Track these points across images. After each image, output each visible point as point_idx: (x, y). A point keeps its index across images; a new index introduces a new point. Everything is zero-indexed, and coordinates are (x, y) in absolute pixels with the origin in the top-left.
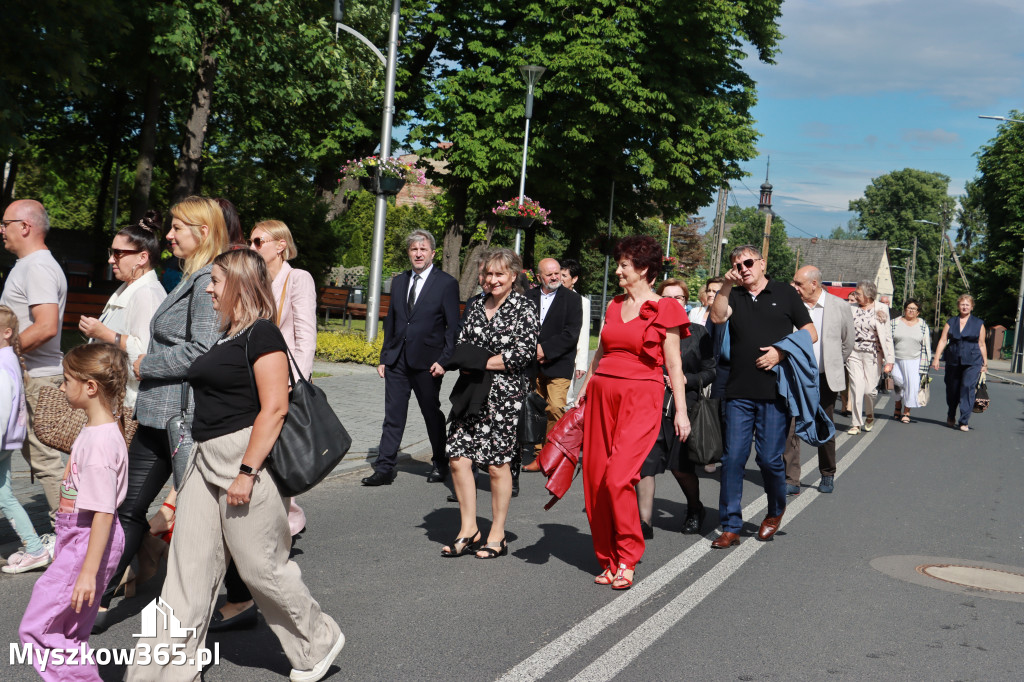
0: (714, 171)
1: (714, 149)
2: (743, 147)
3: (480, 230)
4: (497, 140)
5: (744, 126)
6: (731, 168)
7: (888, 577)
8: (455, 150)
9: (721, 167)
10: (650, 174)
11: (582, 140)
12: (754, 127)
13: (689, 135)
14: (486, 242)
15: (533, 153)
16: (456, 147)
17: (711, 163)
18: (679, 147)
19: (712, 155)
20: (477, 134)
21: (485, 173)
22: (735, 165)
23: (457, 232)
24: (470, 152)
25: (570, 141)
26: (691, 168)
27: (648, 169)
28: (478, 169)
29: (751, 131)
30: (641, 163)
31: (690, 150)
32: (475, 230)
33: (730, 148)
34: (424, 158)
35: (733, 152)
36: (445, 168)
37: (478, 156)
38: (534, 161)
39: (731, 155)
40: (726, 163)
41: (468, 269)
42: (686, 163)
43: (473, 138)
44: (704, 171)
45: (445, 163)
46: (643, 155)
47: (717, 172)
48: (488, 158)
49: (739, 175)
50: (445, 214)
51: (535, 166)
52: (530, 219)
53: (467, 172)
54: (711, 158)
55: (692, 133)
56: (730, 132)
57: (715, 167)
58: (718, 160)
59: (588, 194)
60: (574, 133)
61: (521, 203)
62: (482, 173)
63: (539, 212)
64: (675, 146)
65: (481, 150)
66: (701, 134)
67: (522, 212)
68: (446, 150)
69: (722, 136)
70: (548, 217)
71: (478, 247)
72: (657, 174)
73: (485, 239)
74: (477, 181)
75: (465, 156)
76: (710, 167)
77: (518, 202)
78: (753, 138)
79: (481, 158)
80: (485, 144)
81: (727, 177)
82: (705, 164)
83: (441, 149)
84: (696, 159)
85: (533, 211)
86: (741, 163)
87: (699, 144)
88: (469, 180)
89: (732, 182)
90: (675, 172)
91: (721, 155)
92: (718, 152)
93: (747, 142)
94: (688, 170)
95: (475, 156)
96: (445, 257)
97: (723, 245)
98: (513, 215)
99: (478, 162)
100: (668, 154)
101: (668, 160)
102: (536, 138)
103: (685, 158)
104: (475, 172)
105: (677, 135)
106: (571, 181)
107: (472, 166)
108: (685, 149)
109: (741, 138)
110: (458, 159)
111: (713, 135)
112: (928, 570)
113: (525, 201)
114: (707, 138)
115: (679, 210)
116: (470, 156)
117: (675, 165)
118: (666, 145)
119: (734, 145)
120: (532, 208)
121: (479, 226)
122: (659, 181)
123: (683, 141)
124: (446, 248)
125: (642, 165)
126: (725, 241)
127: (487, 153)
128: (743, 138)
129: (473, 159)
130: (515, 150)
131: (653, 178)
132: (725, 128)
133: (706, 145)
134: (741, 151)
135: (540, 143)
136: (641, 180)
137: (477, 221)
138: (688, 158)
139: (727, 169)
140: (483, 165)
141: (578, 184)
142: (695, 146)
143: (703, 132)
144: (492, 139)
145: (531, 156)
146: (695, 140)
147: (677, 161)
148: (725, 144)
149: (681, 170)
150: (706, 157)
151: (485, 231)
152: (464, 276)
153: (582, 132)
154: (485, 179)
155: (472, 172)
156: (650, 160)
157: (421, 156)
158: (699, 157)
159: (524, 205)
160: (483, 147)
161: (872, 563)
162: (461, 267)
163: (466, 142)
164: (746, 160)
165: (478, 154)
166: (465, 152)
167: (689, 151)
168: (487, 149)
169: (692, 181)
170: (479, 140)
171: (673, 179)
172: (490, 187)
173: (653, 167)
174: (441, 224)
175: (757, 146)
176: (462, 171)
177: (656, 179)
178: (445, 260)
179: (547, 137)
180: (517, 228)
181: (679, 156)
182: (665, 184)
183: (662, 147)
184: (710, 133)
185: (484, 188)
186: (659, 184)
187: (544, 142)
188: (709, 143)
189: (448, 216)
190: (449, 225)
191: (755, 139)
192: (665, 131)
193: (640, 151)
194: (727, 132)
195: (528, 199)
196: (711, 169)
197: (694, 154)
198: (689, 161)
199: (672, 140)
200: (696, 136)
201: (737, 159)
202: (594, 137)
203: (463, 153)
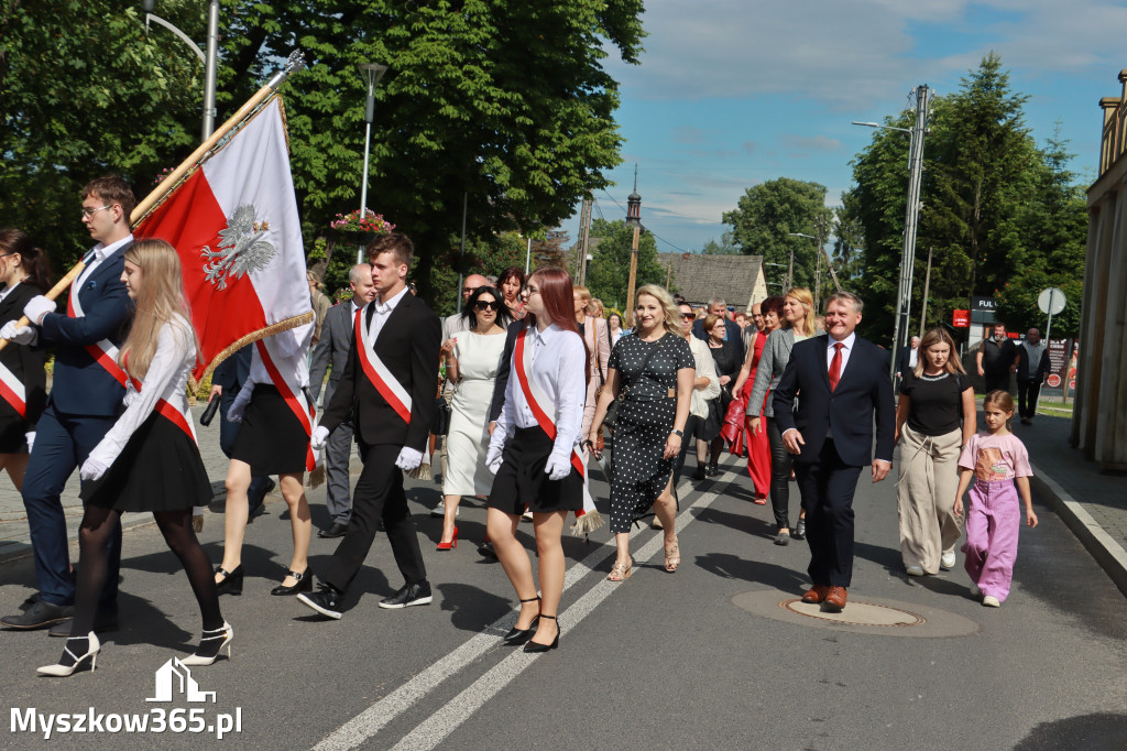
0: (575, 179)
1: (575, 156)
2: (605, 152)
3: (318, 247)
4: (335, 147)
5: (606, 131)
6: (593, 177)
7: (750, 614)
9: (583, 175)
10: (506, 183)
11: (431, 148)
12: (616, 132)
13: (548, 141)
14: (325, 260)
15: (376, 161)
18: (537, 153)
19: (574, 162)
20: (313, 140)
21: (322, 183)
22: (598, 174)
24: (306, 160)
25: (416, 148)
26: (551, 175)
27: (503, 178)
28: (313, 178)
29: (614, 136)
30: (496, 171)
31: (549, 155)
32: (312, 246)
33: (592, 154)
35: (596, 158)
37: (314, 164)
38: (376, 171)
39: (593, 162)
40: (589, 171)
42: (546, 171)
43: (308, 144)
44: (565, 179)
46: (498, 162)
47: (579, 181)
48: (325, 167)
49: (602, 184)
51: (379, 174)
52: (373, 234)
53: (303, 183)
54: (572, 165)
55: (551, 138)
56: (591, 137)
57: (577, 175)
58: (580, 168)
59: (437, 206)
60: (422, 139)
61: (363, 216)
62: (319, 184)
63: (384, 225)
64: (533, 154)
65: (317, 157)
66: (560, 139)
67: (364, 226)
69: (583, 141)
71: (317, 265)
72: (513, 183)
73: (325, 256)
74: (314, 192)
75: (300, 164)
76: (571, 175)
77: (359, 216)
78: (616, 143)
79: (318, 167)
80: (322, 150)
81: (589, 186)
82: (562, 171)
84: (556, 166)
85: (377, 225)
86: (604, 171)
87: (558, 149)
88: (305, 192)
89: (595, 192)
90: (533, 180)
91: (583, 162)
92: (579, 159)
93: (609, 148)
94: (550, 180)
95: (311, 165)
97: (588, 261)
98: (354, 229)
99: (314, 171)
100: (524, 160)
101: (525, 168)
102: (380, 145)
103: (544, 166)
104: (312, 182)
105: (534, 141)
106: (418, 192)
107: (309, 176)
108: (543, 155)
109: (604, 144)
111: (574, 140)
112: (790, 605)
113: (367, 214)
114: (567, 142)
115: (538, 223)
116: (304, 166)
117: (533, 173)
118: (523, 150)
119: (597, 151)
120: (375, 222)
121: (317, 242)
122: (517, 191)
123: (541, 147)
125: (498, 173)
126: (589, 257)
127: (325, 161)
128: (606, 143)
129: (308, 168)
130: (356, 158)
131: (510, 188)
132: (585, 133)
133: (566, 150)
134: (604, 157)
135: (385, 152)
136: (496, 189)
137: (315, 238)
138: (548, 165)
139: (589, 179)
140: (321, 175)
141: (428, 196)
142: (553, 152)
143: (562, 135)
144: (330, 146)
145: (374, 165)
146: (554, 145)
147: (536, 168)
148: (587, 150)
149: (538, 178)
150: (566, 164)
151: (325, 248)
153: (430, 138)
154: (323, 191)
155: (307, 182)
156: (506, 168)
158: (559, 165)
159: (366, 218)
160: (319, 155)
161: (734, 600)
163: (301, 149)
164: (610, 167)
165: (314, 162)
166: (299, 160)
167: (547, 156)
168: (324, 156)
169: (552, 191)
170: (315, 146)
171: (536, 191)
172: (329, 199)
173: (509, 175)
175: (622, 152)
176: (297, 181)
177: (513, 189)
179: (391, 144)
180: (359, 244)
181: (538, 163)
182: (523, 192)
183: (518, 152)
184: (571, 138)
185: (322, 200)
186: (517, 193)
187: (388, 149)
188: (570, 147)
191: (619, 145)
192: (522, 135)
193: (494, 159)
194: (589, 137)
195: (370, 211)
196: (572, 178)
197: (553, 161)
198: (548, 168)
199: (529, 146)
200: (554, 140)
201: (600, 167)
202: (444, 144)
203: (297, 162)
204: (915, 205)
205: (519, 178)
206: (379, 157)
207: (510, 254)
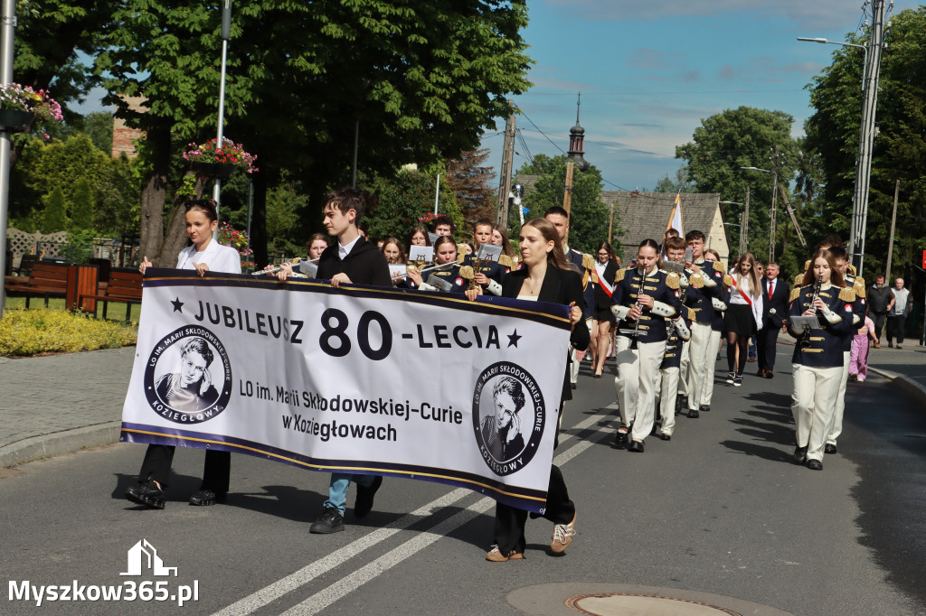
0: (475, 106)
1: (475, 80)
3: (187, 183)
4: (205, 69)
5: (512, 51)
6: (496, 103)
8: (153, 83)
9: (484, 102)
10: (397, 111)
11: (311, 71)
12: (524, 52)
13: (444, 63)
16: (154, 78)
17: (472, 97)
18: (433, 77)
19: (474, 87)
20: (181, 62)
21: (191, 111)
22: (502, 100)
23: (159, 185)
24: (171, 83)
25: (294, 70)
26: (447, 102)
28: (180, 105)
29: (519, 57)
30: (386, 97)
31: (445, 79)
32: (181, 183)
33: (493, 79)
34: (114, 93)
35: (497, 84)
36: (142, 105)
37: (181, 88)
38: (252, 95)
39: (495, 88)
40: (491, 96)
41: (173, 232)
42: (442, 97)
43: (174, 65)
44: (463, 107)
45: (143, 99)
46: (388, 88)
47: (479, 108)
48: (194, 91)
49: (507, 111)
50: (142, 163)
51: (254, 101)
52: (231, 165)
53: (168, 111)
54: (472, 90)
55: (448, 59)
56: (493, 59)
57: (477, 101)
58: (482, 95)
59: (323, 137)
60: (301, 62)
61: (219, 146)
62: (187, 111)
63: (243, 156)
64: (428, 78)
65: (185, 81)
66: (458, 61)
67: (220, 157)
68: (142, 83)
69: (485, 64)
70: (255, 164)
72: (406, 111)
73: (194, 193)
74: (180, 121)
75: (164, 88)
76: (471, 101)
77: (215, 145)
78: (524, 66)
79: (186, 91)
80: (189, 73)
81: (493, 114)
82: (464, 96)
83: (135, 81)
84: (454, 91)
85: (235, 156)
86: (509, 97)
87: (456, 72)
88: (170, 121)
89: (498, 120)
90: (428, 108)
91: (484, 87)
92: (480, 83)
93: (515, 71)
94: (447, 108)
95: (177, 89)
96: (144, 217)
97: (510, 200)
98: (209, 161)
99: (181, 96)
100: (417, 85)
101: (419, 93)
102: (254, 67)
103: (440, 91)
104: (178, 110)
105: (429, 63)
106: (301, 121)
107: (174, 102)
108: (440, 79)
109: (509, 67)
110: (155, 93)
111: (475, 61)
113: (224, 143)
114: (466, 65)
115: (436, 155)
116: (170, 89)
117: (428, 100)
118: (415, 73)
119: (498, 75)
120: (233, 152)
121: (186, 177)
122: (410, 119)
123: (437, 70)
124: (145, 205)
125: (388, 100)
126: (512, 195)
128: (511, 66)
129: (174, 92)
131: (401, 116)
132: (486, 54)
133: (464, 73)
134: (508, 83)
136: (392, 118)
137: (184, 174)
138: (444, 90)
139: (492, 105)
140: (188, 100)
141: (311, 125)
142: (450, 75)
143: (460, 57)
144: (199, 68)
145: (248, 89)
146: (452, 68)
147: (431, 94)
148: (488, 74)
149: (436, 106)
150: (465, 88)
151: (194, 184)
152: (169, 240)
153: (310, 60)
154: (192, 120)
155: (173, 109)
156: (397, 94)
157: (110, 90)
158: (458, 90)
159: (224, 148)
160: (187, 79)
162: (165, 229)
163: (165, 70)
164: (517, 92)
165: (182, 86)
166: (164, 83)
167: (444, 81)
168: (192, 81)
169: (449, 119)
170: (182, 69)
171: (426, 117)
172: (198, 128)
173: (400, 101)
174: (138, 175)
175: (527, 75)
176: (161, 109)
177: (405, 118)
178: (144, 221)
180: (215, 178)
181: (432, 87)
182: (417, 121)
183: (410, 77)
184: (471, 60)
185: (190, 129)
186: (410, 122)
187: (264, 72)
188: (469, 71)
189: (146, 165)
190: (147, 176)
191: (528, 67)
192: (415, 57)
193: (384, 83)
194: (491, 59)
195: (228, 140)
196: (472, 104)
197: (451, 85)
198: (445, 94)
199: (423, 69)
200: (452, 62)
201: (506, 92)
202: (326, 67)
203: (162, 85)
204: (870, 131)
205: (413, 104)
206: (253, 79)
207: (423, 191)
